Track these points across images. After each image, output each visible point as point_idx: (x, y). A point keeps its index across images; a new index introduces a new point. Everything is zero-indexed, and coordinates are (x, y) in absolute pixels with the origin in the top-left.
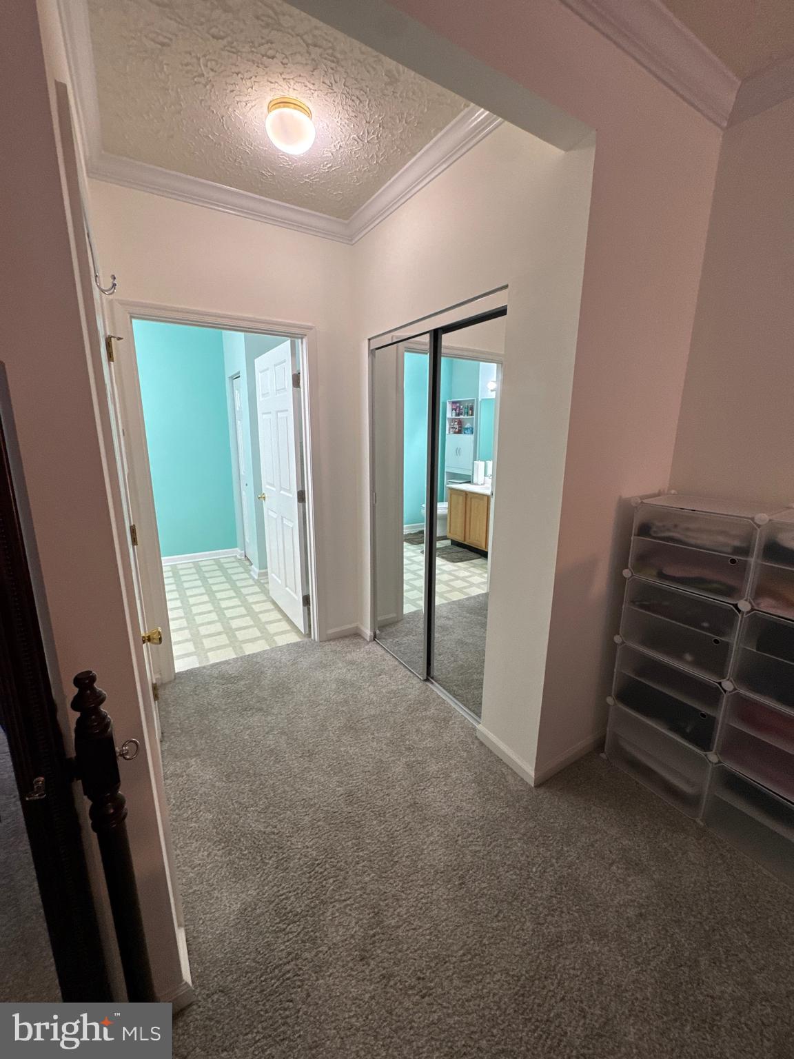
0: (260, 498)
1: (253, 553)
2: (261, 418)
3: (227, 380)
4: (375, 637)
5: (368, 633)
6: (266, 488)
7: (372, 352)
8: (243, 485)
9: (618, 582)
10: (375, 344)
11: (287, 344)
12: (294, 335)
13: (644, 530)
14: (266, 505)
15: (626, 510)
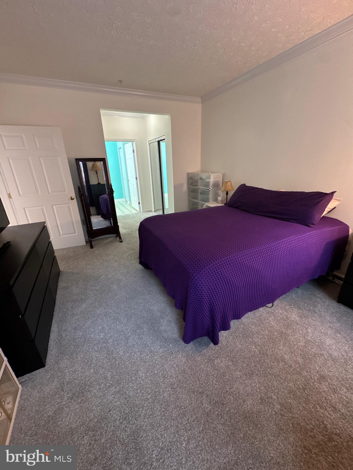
0: (128, 181)
1: (128, 199)
2: (127, 160)
3: (118, 149)
4: (155, 211)
5: (153, 210)
6: (129, 179)
7: (149, 144)
8: (124, 180)
9: (188, 188)
10: (150, 142)
11: (131, 142)
12: (132, 141)
13: (190, 178)
14: (129, 182)
15: (188, 174)
